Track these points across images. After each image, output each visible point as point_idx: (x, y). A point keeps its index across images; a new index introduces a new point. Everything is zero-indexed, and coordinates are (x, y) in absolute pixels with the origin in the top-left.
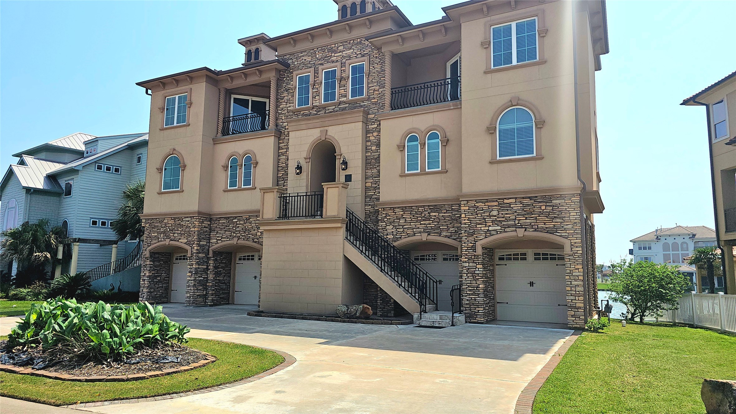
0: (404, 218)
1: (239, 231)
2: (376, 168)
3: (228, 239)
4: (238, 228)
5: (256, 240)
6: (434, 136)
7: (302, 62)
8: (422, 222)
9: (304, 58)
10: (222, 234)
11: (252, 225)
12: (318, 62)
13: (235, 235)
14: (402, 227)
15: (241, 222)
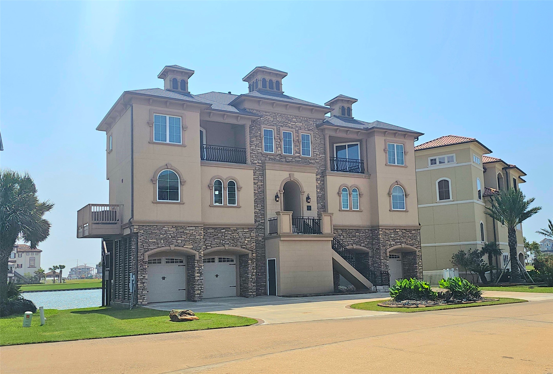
0: (343, 235)
1: (228, 239)
2: (320, 203)
3: (218, 246)
4: (227, 237)
5: (244, 247)
6: (354, 191)
7: (267, 120)
8: (352, 238)
9: (268, 117)
10: (211, 241)
11: (239, 235)
12: (279, 124)
13: (224, 242)
14: (341, 240)
15: (229, 232)
